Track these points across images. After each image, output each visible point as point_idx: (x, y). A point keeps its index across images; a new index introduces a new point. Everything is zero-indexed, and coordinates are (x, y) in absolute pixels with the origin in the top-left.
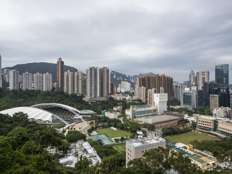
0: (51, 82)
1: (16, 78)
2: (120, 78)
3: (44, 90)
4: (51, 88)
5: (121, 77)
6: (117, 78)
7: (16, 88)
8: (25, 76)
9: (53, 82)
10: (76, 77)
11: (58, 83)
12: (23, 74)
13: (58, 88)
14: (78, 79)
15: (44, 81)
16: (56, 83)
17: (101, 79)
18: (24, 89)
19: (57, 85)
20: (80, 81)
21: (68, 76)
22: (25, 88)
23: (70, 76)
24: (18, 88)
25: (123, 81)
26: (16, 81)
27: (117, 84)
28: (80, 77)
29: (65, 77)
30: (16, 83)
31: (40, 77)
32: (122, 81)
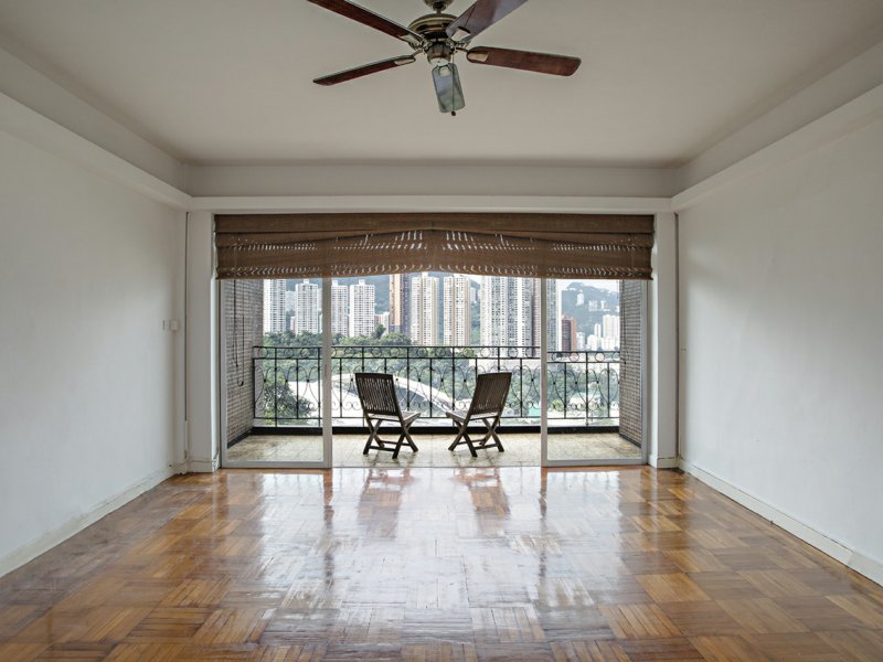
0: (372, 310)
1: (278, 298)
2: (599, 304)
3: (352, 335)
4: (372, 329)
5: (602, 302)
6: (591, 303)
7: (278, 329)
8: (302, 292)
9: (378, 310)
10: (447, 296)
11: (393, 312)
12: (297, 286)
13: (392, 328)
14: (454, 302)
15: (352, 307)
16: (386, 314)
17: (530, 298)
18: (298, 332)
19: (391, 319)
20: (461, 306)
21: (422, 291)
22: (302, 328)
23: (429, 289)
24: (284, 330)
25: (608, 316)
26: (278, 307)
27: (587, 325)
28: (461, 295)
29: (414, 294)
30: (277, 312)
31: (340, 294)
32: (607, 313)
